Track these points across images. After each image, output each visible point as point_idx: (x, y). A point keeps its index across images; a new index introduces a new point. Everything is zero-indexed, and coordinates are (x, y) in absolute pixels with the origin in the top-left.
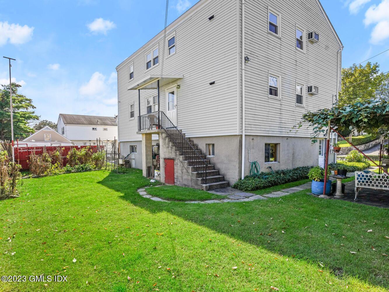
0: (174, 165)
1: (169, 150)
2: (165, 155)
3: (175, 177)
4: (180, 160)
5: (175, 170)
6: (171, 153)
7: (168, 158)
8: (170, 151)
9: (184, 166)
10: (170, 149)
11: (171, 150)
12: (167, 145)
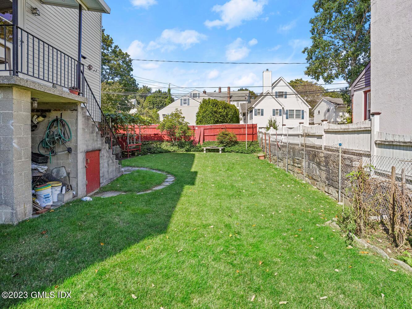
0: (99, 159)
1: (93, 136)
2: (87, 146)
3: (101, 175)
4: (106, 149)
5: (101, 165)
6: (97, 140)
7: (91, 149)
8: (95, 138)
9: (110, 157)
10: (95, 134)
11: (97, 136)
12: (91, 129)
